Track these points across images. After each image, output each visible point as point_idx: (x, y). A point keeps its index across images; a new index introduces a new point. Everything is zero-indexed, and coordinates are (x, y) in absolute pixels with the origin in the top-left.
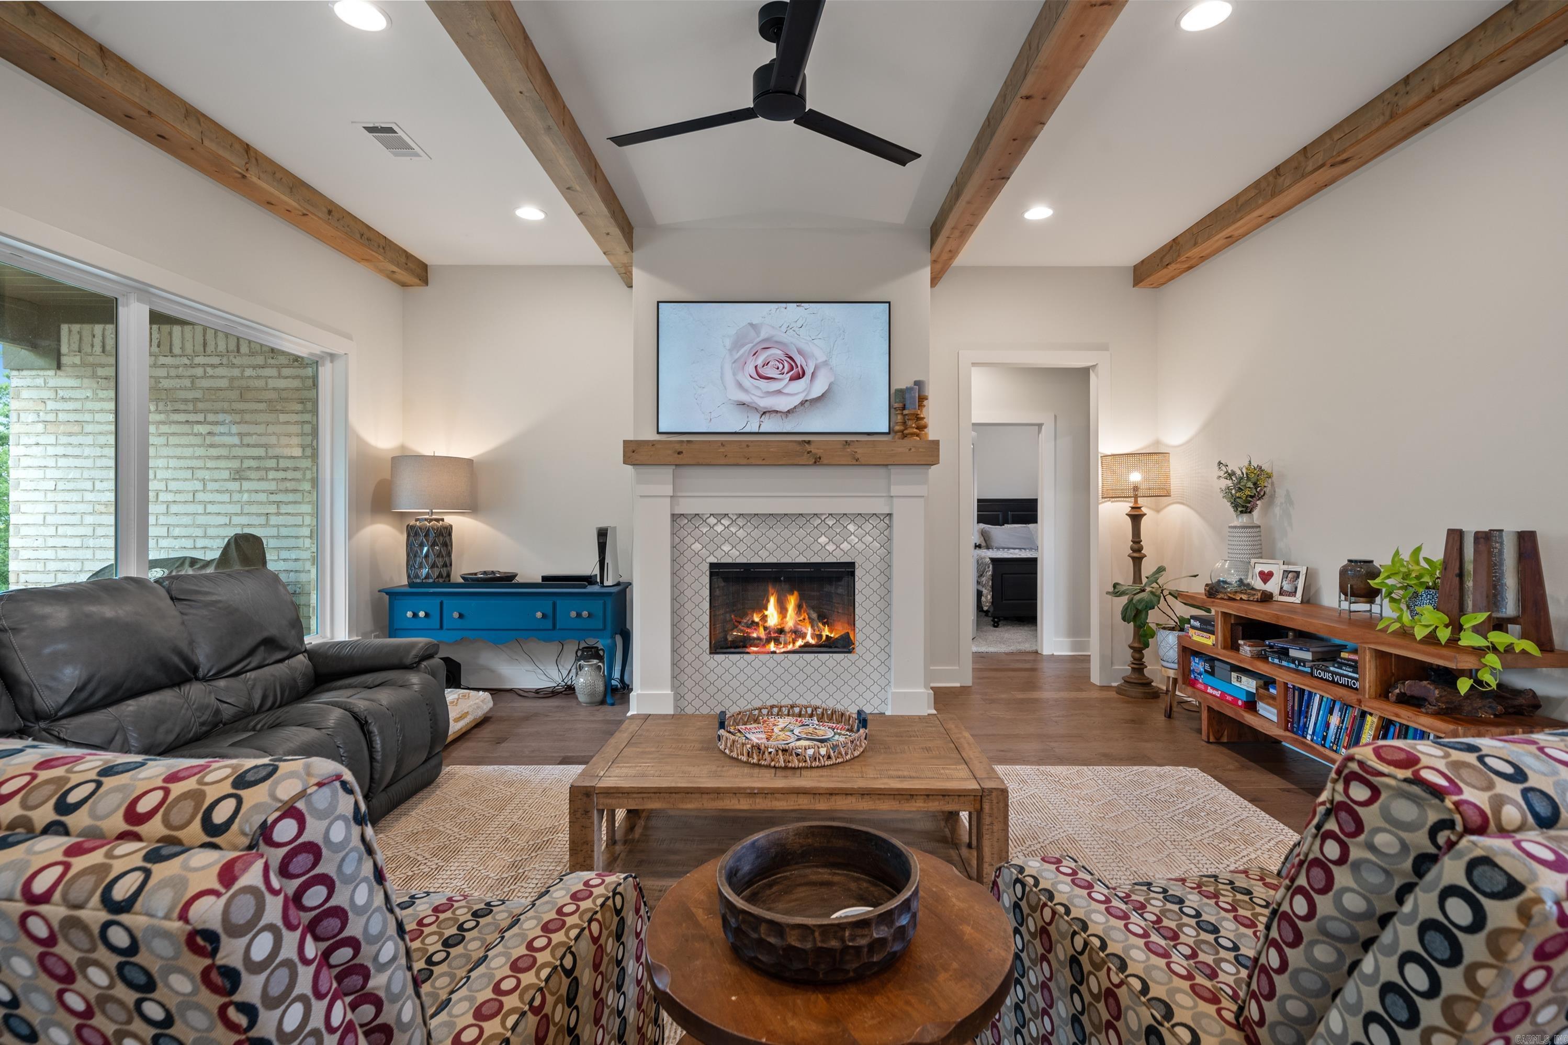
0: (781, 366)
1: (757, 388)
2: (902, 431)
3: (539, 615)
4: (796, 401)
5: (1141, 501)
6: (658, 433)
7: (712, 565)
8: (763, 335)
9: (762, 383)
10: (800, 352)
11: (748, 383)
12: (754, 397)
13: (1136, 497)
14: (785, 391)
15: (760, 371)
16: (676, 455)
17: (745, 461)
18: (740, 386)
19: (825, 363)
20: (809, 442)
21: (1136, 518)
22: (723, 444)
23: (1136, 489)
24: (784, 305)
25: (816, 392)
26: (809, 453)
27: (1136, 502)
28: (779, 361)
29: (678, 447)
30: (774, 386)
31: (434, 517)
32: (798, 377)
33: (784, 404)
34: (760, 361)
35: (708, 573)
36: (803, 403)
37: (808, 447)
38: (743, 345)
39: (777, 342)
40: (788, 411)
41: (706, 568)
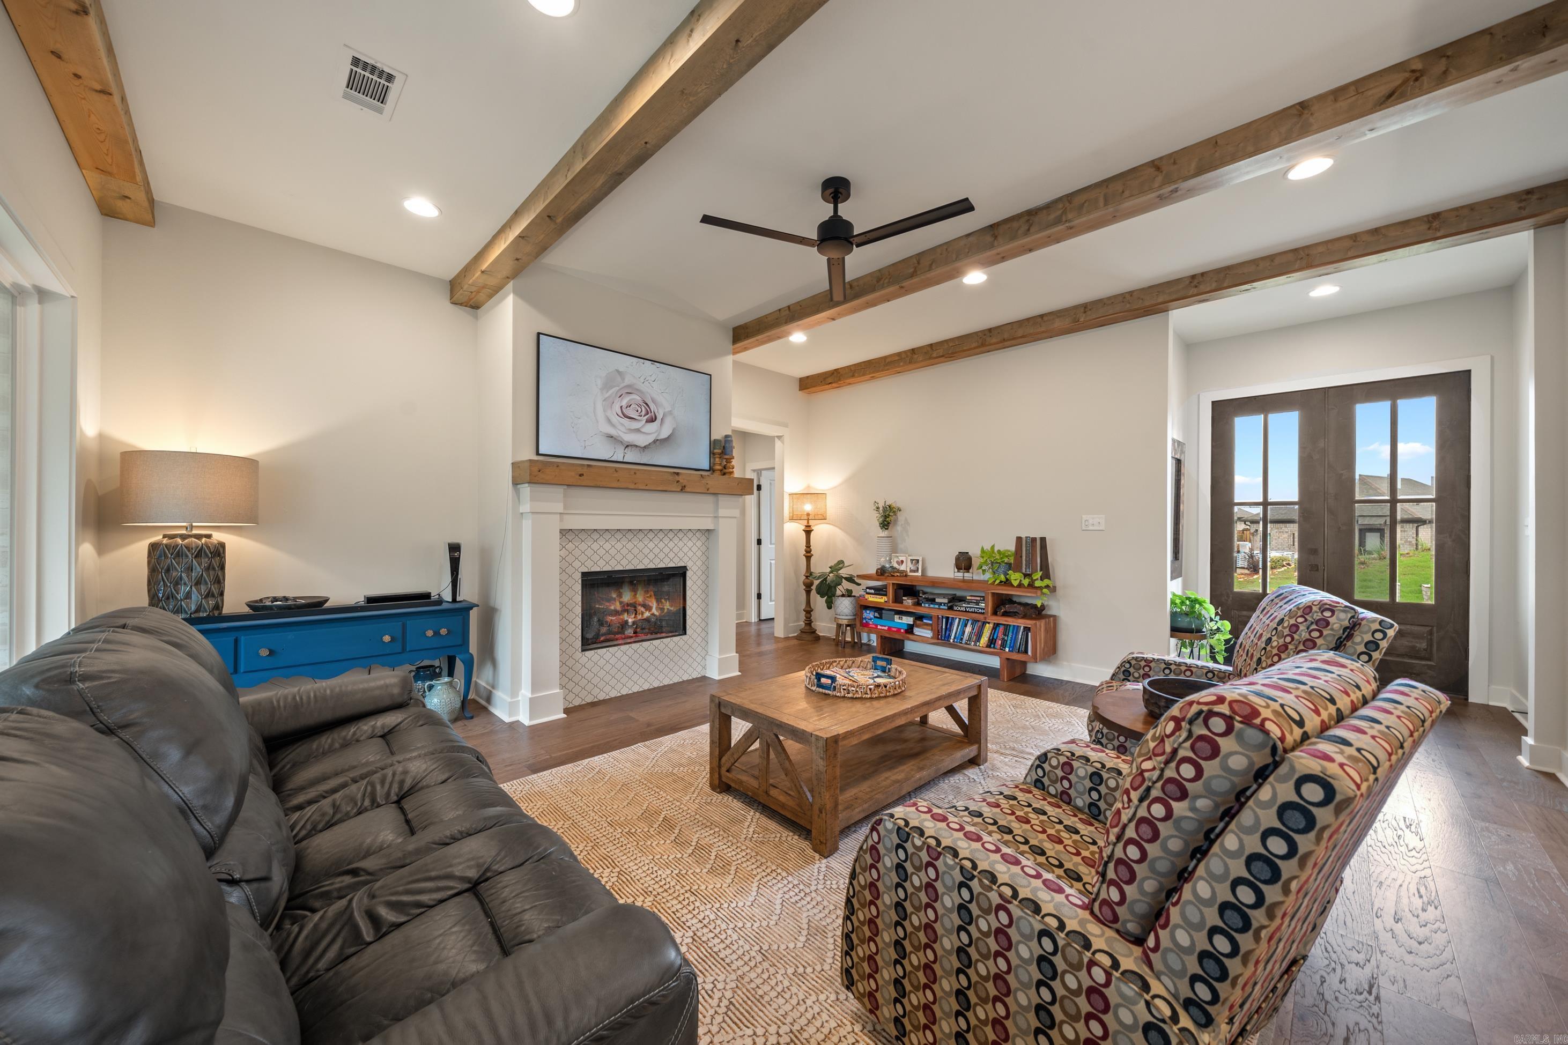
0: (640, 411)
1: (622, 424)
2: (721, 470)
3: (387, 638)
4: (650, 439)
5: (811, 523)
6: (538, 454)
7: (584, 574)
8: (627, 382)
9: (626, 421)
10: (653, 401)
11: (615, 419)
12: (620, 433)
13: (808, 520)
14: (643, 430)
15: (624, 411)
16: (578, 477)
17: (632, 486)
18: (609, 421)
19: (670, 413)
20: (678, 474)
21: (808, 532)
22: (616, 470)
23: (808, 515)
24: (642, 360)
25: (664, 434)
26: (678, 482)
27: (808, 522)
28: (639, 406)
29: (580, 471)
30: (635, 425)
31: (195, 532)
32: (652, 420)
33: (643, 440)
34: (624, 403)
35: (580, 581)
36: (655, 441)
37: (677, 478)
38: (612, 387)
39: (637, 390)
40: (645, 447)
41: (578, 577)
